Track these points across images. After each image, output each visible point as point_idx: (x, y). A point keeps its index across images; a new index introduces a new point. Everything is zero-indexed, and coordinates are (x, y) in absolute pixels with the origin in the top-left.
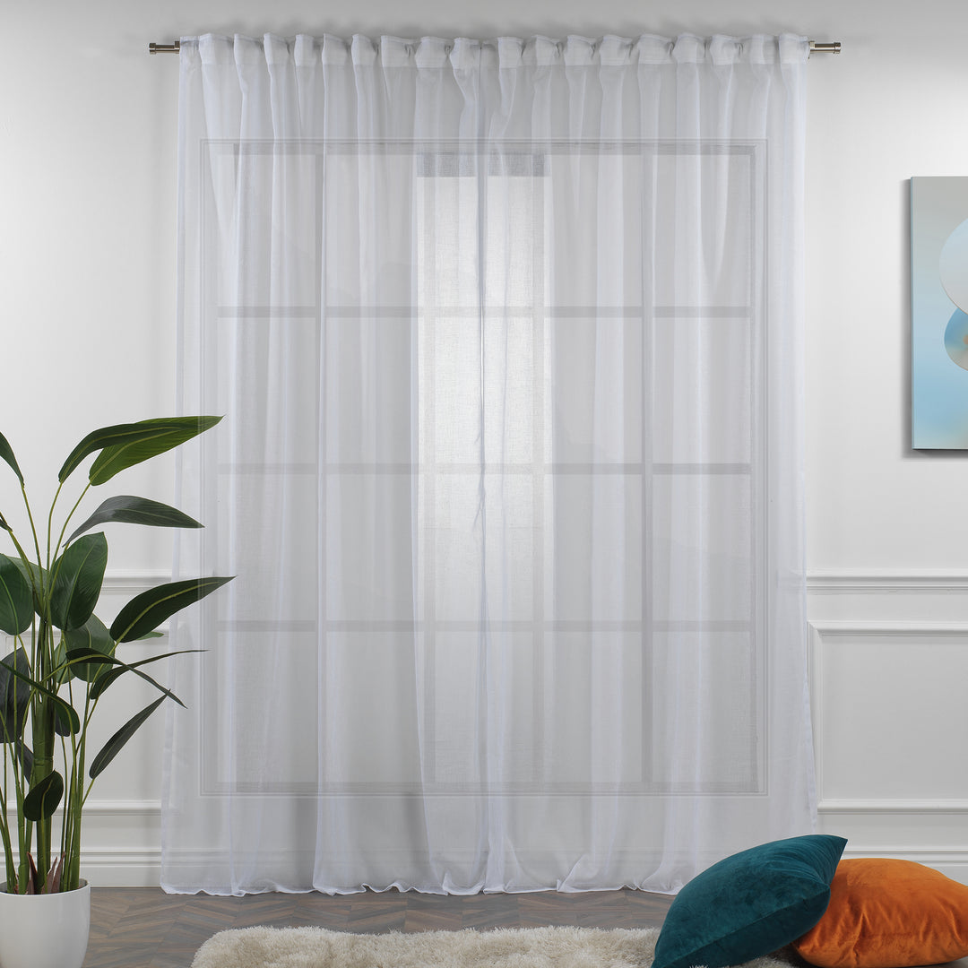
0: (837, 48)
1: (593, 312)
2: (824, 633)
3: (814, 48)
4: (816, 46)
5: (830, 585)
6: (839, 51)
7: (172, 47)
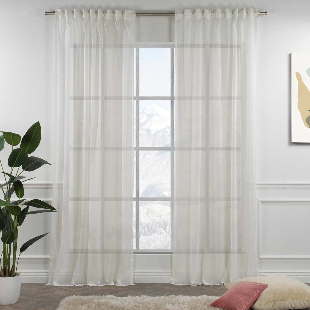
0: (266, 13)
1: (191, 98)
2: (262, 202)
4: (260, 13)
5: (264, 186)
6: (267, 14)
7: (53, 13)
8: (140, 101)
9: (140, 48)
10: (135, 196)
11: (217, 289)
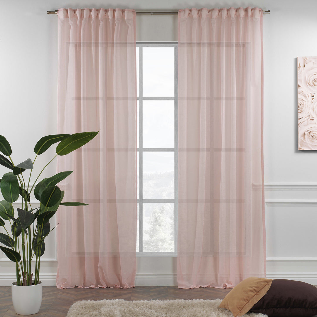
0: (269, 12)
3: (264, 12)
4: (265, 11)
7: (54, 12)
8: (143, 101)
9: (143, 48)
10: (138, 198)
11: (222, 292)
